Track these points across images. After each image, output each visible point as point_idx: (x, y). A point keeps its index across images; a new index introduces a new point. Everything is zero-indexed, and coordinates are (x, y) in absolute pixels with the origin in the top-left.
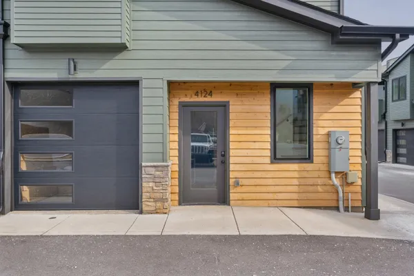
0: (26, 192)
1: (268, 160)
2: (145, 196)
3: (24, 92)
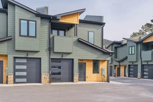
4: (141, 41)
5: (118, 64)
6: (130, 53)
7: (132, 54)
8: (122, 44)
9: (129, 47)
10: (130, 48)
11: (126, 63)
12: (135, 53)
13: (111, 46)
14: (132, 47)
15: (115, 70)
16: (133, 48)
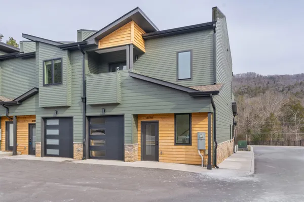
0: (94, 153)
1: (174, 144)
2: (125, 156)
3: (92, 119)
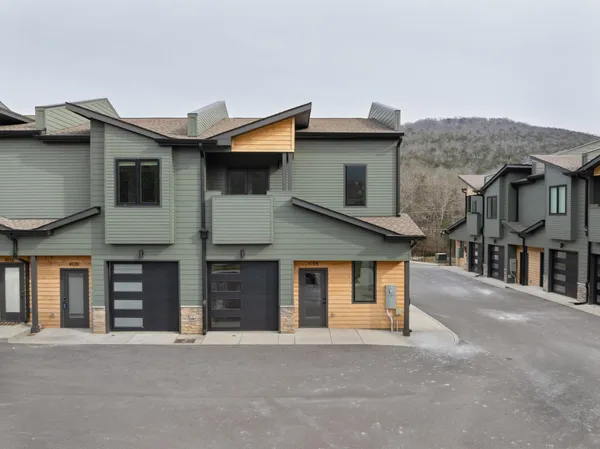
1: (351, 302)
2: (281, 324)
4: (585, 168)
5: (518, 242)
6: (554, 211)
7: (558, 213)
8: (534, 175)
9: (550, 188)
10: (554, 191)
11: (544, 241)
12: (569, 213)
13: (498, 181)
14: (558, 187)
15: (512, 261)
16: (562, 191)
